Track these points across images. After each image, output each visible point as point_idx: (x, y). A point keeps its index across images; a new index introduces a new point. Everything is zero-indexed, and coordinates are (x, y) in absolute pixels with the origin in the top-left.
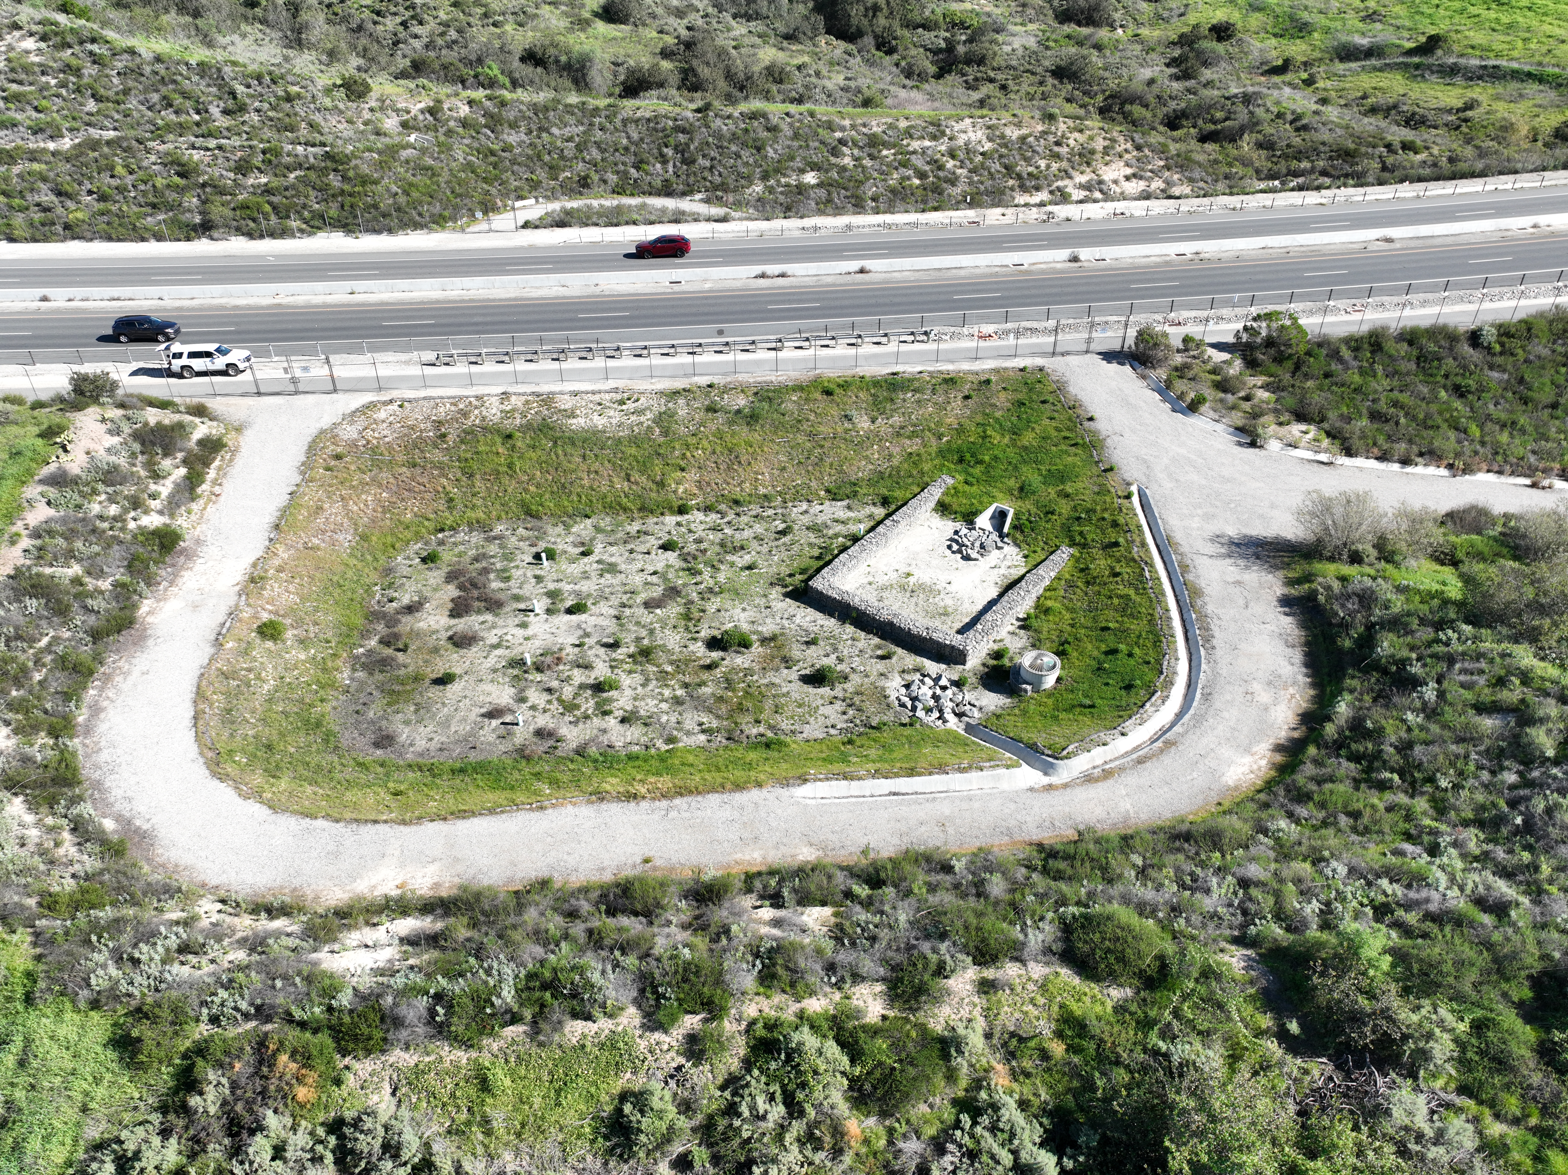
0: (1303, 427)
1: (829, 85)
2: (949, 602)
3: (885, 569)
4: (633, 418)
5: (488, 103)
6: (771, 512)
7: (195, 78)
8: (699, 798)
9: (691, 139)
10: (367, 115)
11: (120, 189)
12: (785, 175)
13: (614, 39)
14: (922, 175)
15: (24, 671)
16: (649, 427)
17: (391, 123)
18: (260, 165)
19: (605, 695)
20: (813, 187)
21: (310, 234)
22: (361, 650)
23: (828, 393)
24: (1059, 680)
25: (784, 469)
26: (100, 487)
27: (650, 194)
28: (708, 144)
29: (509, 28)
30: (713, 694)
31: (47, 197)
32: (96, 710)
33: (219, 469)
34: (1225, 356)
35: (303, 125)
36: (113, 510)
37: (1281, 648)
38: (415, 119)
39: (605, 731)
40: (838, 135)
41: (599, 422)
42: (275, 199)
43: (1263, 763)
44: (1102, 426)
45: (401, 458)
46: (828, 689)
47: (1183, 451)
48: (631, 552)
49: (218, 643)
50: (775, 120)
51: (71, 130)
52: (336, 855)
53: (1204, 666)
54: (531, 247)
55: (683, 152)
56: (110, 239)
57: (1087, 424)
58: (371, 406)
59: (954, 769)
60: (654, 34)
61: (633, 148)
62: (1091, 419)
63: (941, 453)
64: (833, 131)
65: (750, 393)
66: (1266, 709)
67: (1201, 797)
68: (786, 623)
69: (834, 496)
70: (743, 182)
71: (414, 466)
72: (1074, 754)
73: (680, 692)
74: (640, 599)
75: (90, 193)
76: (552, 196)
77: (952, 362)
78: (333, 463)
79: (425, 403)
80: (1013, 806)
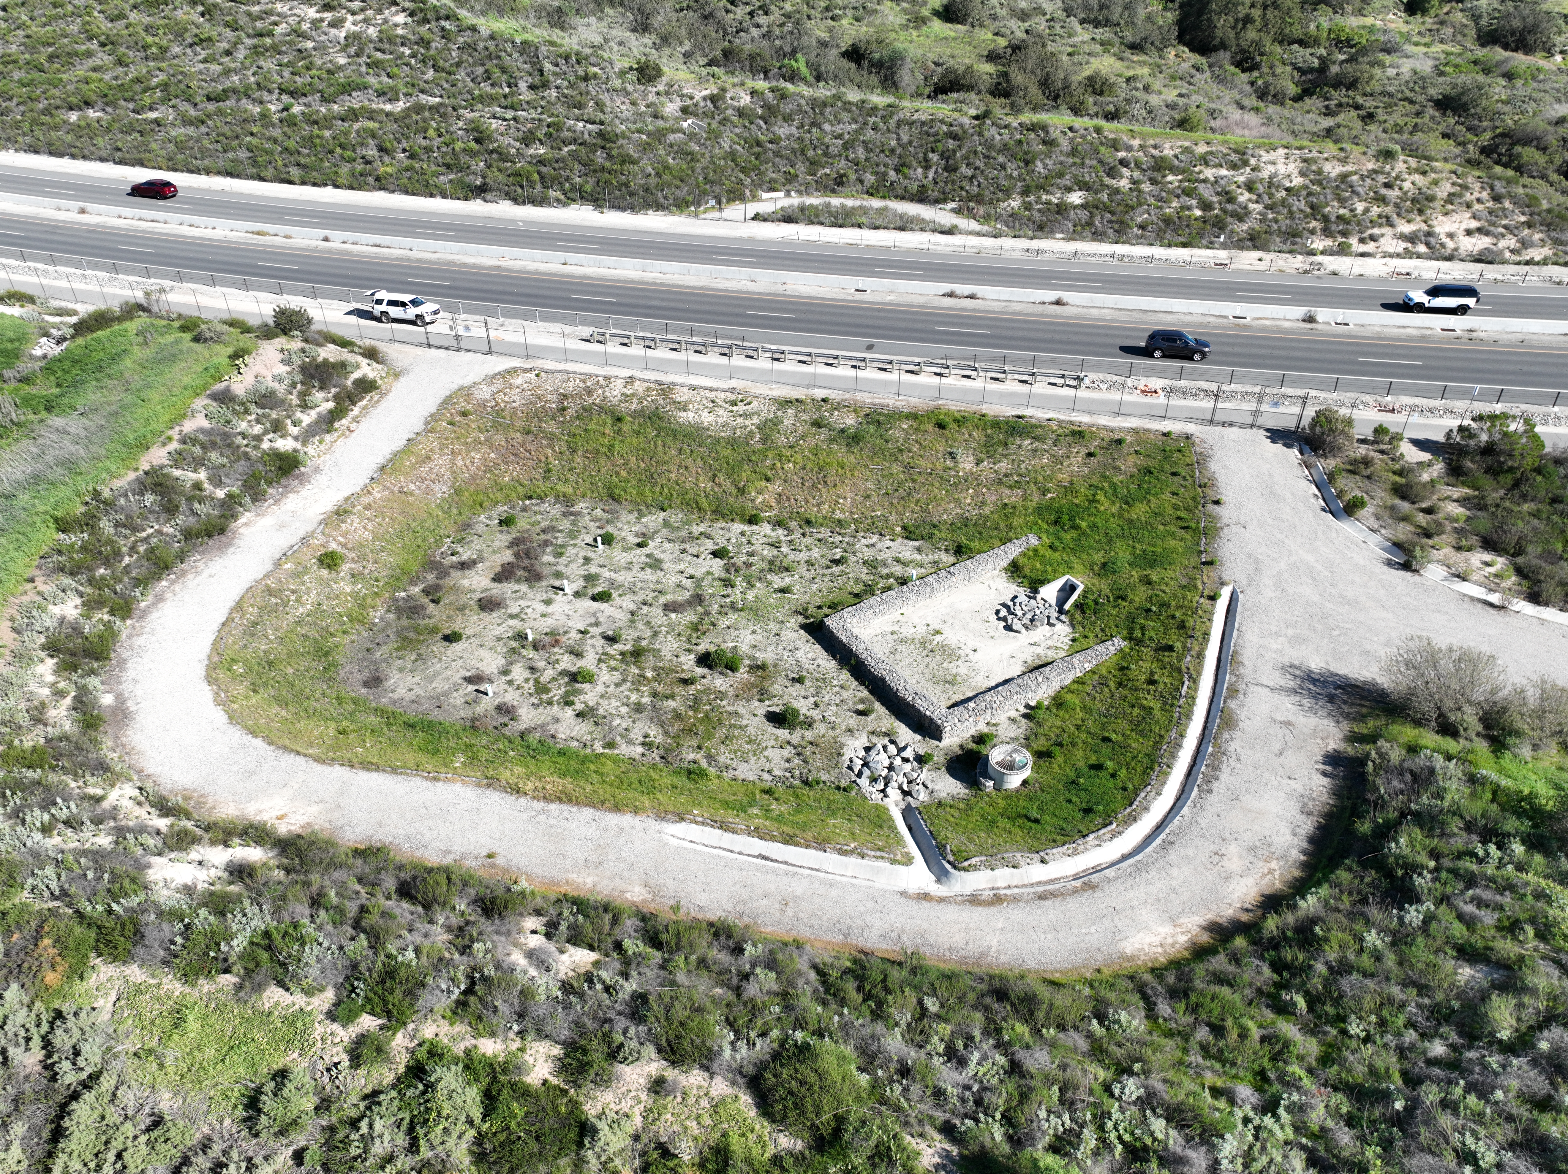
0: (1487, 557)
1: (1154, 100)
2: (963, 670)
3: (916, 621)
4: (739, 420)
5: (770, 95)
6: (838, 538)
7: (516, 55)
8: (574, 809)
9: (960, 147)
10: (652, 98)
11: (428, 150)
12: (1048, 192)
13: (946, 38)
14: (1206, 206)
15: (117, 554)
16: (751, 432)
17: (671, 108)
18: (541, 137)
19: (578, 686)
20: (1075, 207)
21: (565, 205)
22: (403, 594)
23: (941, 426)
24: (1025, 783)
25: (868, 497)
26: (252, 407)
27: (903, 198)
28: (976, 152)
29: (845, 22)
30: (675, 710)
31: (371, 152)
32: (160, 598)
33: (365, 408)
34: (1425, 456)
35: (591, 103)
36: (257, 429)
37: (1292, 811)
38: (696, 105)
39: (557, 720)
40: (1122, 154)
41: (707, 418)
42: (544, 170)
43: (1183, 939)
44: (1225, 513)
45: (519, 424)
46: (786, 732)
47: (1310, 559)
48: (684, 551)
49: (278, 563)
50: (1055, 134)
51: (406, 95)
52: (250, 773)
53: (1186, 810)
54: (751, 240)
55: (947, 159)
56: (406, 192)
57: (1210, 507)
58: (513, 372)
59: (834, 849)
60: (990, 36)
61: (899, 151)
62: (1217, 502)
63: (1039, 511)
64: (1117, 150)
65: (862, 414)
66: (1228, 878)
67: (1083, 956)
68: (786, 653)
69: (909, 534)
70: (1000, 195)
71: (528, 433)
72: (975, 868)
73: (646, 700)
74: (663, 599)
75: (404, 151)
76: (805, 190)
77: (1091, 413)
78: (458, 418)
79: (560, 376)
80: (870, 905)
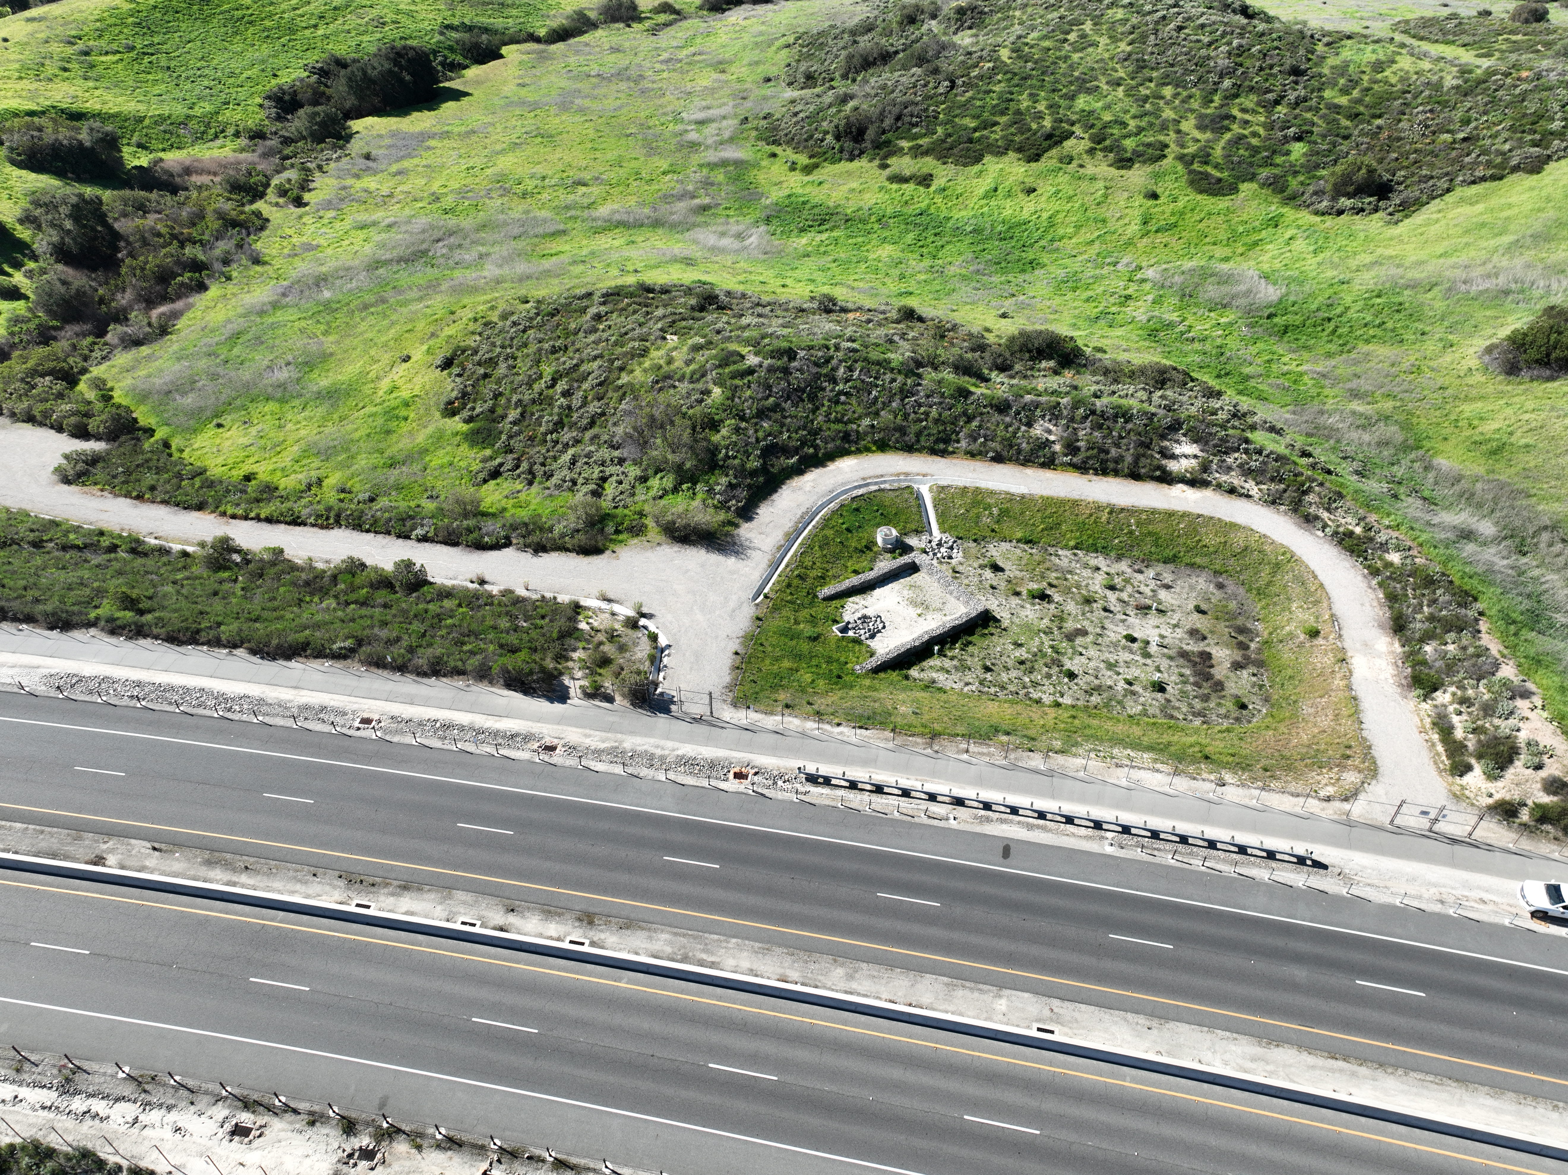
2: (906, 592)
22: (1257, 641)
44: (735, 645)
48: (1097, 678)
49: (1334, 616)
57: (742, 652)
62: (737, 654)
68: (1004, 603)
74: (1090, 638)
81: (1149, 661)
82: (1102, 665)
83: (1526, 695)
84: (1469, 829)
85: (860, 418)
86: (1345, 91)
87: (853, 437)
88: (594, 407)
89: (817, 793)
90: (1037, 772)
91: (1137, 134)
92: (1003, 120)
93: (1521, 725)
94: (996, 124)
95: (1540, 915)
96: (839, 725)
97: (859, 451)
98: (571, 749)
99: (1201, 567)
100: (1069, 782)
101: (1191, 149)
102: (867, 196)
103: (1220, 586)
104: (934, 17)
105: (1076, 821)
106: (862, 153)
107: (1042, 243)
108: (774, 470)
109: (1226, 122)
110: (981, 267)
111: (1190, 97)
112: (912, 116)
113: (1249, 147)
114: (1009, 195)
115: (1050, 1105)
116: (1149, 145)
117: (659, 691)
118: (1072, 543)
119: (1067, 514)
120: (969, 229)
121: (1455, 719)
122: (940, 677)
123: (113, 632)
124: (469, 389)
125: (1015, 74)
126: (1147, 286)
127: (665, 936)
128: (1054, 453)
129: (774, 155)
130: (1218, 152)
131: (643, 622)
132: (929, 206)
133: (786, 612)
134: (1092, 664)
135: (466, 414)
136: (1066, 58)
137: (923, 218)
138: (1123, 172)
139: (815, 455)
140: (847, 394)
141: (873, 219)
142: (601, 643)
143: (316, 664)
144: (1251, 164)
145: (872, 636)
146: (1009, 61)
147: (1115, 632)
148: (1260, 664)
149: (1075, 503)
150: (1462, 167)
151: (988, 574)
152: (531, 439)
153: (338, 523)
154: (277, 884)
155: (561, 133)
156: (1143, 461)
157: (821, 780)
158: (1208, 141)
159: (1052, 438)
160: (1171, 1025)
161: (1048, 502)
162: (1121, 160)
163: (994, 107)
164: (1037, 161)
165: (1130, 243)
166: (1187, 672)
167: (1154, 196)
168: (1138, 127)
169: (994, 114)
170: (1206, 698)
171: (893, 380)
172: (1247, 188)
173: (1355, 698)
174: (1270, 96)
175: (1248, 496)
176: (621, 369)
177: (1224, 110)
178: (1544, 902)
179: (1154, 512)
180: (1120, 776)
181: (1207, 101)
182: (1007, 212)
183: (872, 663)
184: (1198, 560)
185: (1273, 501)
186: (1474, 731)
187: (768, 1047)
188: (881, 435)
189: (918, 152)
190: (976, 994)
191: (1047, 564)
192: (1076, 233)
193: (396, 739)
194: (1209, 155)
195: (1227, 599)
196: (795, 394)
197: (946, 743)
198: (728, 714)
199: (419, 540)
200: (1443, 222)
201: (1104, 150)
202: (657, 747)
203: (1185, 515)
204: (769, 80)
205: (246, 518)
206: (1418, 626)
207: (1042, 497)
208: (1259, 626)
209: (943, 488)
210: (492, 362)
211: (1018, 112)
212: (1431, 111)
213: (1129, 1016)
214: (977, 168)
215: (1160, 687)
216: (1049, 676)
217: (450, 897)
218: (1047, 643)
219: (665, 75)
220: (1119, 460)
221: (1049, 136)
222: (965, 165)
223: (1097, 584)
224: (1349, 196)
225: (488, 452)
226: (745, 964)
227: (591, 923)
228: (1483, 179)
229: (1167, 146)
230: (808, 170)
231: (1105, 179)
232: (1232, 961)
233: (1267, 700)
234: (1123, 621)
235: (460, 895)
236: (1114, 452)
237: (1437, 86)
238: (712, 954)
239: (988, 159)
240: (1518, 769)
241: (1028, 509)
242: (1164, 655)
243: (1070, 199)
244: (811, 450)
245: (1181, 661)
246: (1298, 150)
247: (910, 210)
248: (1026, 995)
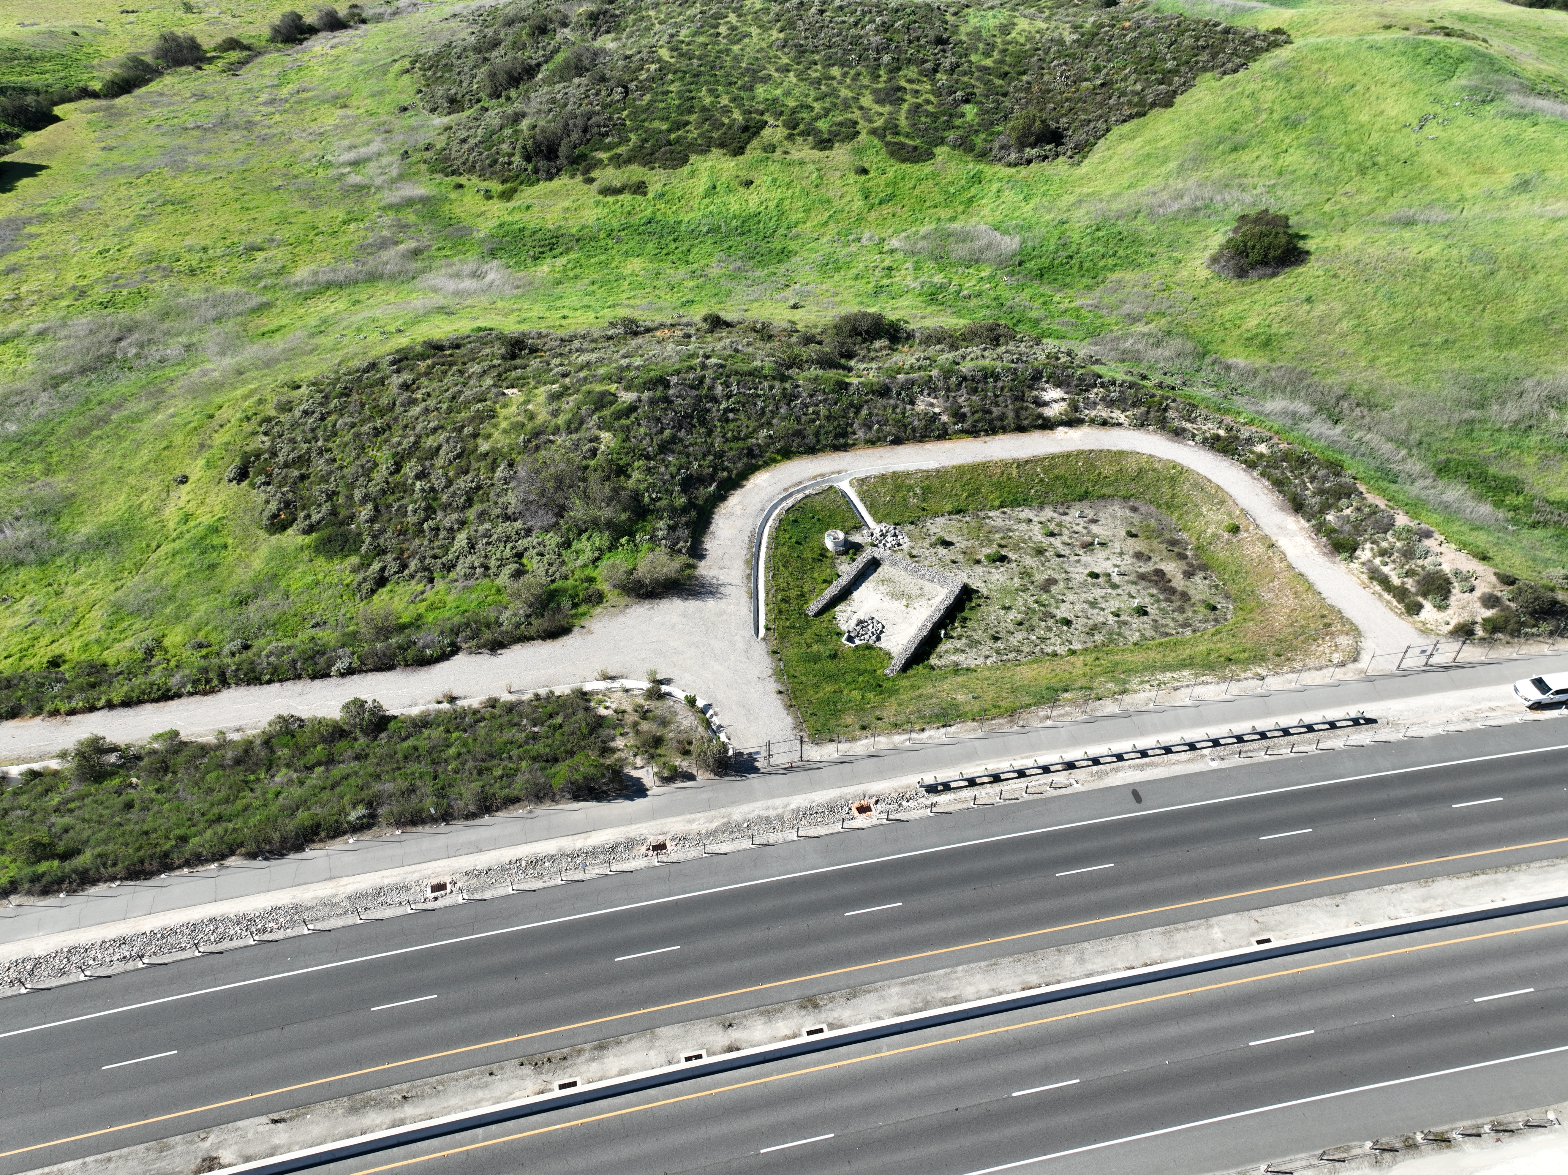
2: (881, 588)
44: (773, 685)
57: (783, 689)
62: (780, 692)
74: (1061, 585)
81: (1119, 591)
82: (1086, 606)
83: (1428, 535)
84: (1453, 655)
85: (755, 431)
86: (987, 54)
87: (757, 452)
88: (463, 483)
89: (944, 800)
90: (1115, 716)
91: (826, 116)
92: (693, 118)
93: (1439, 560)
94: (687, 123)
95: (1537, 706)
96: (923, 730)
97: (766, 464)
98: (681, 840)
99: (1111, 496)
100: (1146, 717)
101: (879, 123)
102: (586, 213)
103: (1134, 509)
104: (565, 25)
105: (1174, 749)
106: (559, 170)
107: (781, 231)
108: (700, 502)
109: (899, 94)
110: (739, 264)
111: (859, 74)
112: (599, 126)
113: (928, 114)
114: (729, 190)
115: (1307, 1004)
116: (841, 124)
117: (730, 753)
118: (997, 503)
119: (982, 477)
120: (705, 229)
121: (1386, 570)
122: (959, 658)
123: (46, 892)
124: (290, 496)
125: (685, 72)
126: (899, 256)
127: (895, 990)
128: (944, 424)
129: (460, 186)
130: (903, 122)
131: (664, 688)
132: (654, 213)
133: (794, 638)
134: (1077, 607)
135: (301, 523)
136: (728, 51)
137: (654, 225)
138: (827, 153)
139: (729, 478)
140: (732, 410)
141: (602, 235)
142: (636, 724)
143: (338, 845)
144: (936, 129)
145: (878, 639)
146: (673, 61)
147: (1079, 573)
148: (1204, 568)
149: (985, 466)
150: (1110, 109)
151: (942, 551)
152: (402, 532)
153: (224, 683)
154: (453, 1101)
155: (193, 197)
156: (1024, 414)
157: (940, 788)
158: (890, 113)
159: (937, 410)
160: (1351, 896)
161: (961, 470)
162: (822, 142)
163: (678, 107)
164: (742, 153)
165: (860, 219)
166: (1154, 591)
167: (865, 171)
168: (824, 108)
169: (682, 114)
170: (1182, 610)
171: (771, 388)
172: (941, 152)
173: (1301, 574)
174: (928, 65)
175: (1119, 425)
176: (475, 435)
177: (894, 83)
178: (1536, 695)
179: (1053, 457)
180: (1183, 697)
181: (876, 77)
182: (735, 208)
183: (897, 663)
184: (1104, 491)
185: (1141, 424)
186: (1408, 574)
187: (1052, 1055)
188: (782, 443)
189: (619, 161)
190: (1192, 932)
191: (986, 528)
192: (808, 217)
193: (487, 895)
194: (897, 126)
195: (1145, 519)
196: (684, 421)
197: (1024, 715)
198: (814, 753)
199: (342, 675)
200: (1116, 158)
201: (801, 134)
202: (768, 808)
203: (1080, 453)
204: (405, 109)
205: (92, 709)
206: (1314, 502)
207: (954, 467)
208: (1184, 535)
209: (863, 481)
210: (303, 461)
211: (704, 109)
212: (1065, 63)
213: (1317, 901)
214: (686, 169)
215: (1142, 612)
216: (1050, 629)
217: (655, 1037)
218: (1031, 600)
219: (277, 118)
220: (1003, 417)
221: (746, 129)
222: (674, 168)
223: (1037, 535)
224: (1033, 146)
225: (354, 560)
226: (984, 987)
227: (816, 1006)
228: (1131, 117)
229: (856, 123)
230: (507, 196)
231: (814, 162)
232: (1360, 824)
233: (1227, 597)
234: (1078, 561)
235: (663, 1031)
236: (996, 411)
237: (1061, 42)
238: (948, 989)
239: (693, 158)
240: (1457, 595)
241: (946, 480)
242: (1128, 582)
243: (788, 185)
244: (725, 474)
245: (1144, 583)
246: (970, 111)
247: (636, 220)
248: (1230, 916)
